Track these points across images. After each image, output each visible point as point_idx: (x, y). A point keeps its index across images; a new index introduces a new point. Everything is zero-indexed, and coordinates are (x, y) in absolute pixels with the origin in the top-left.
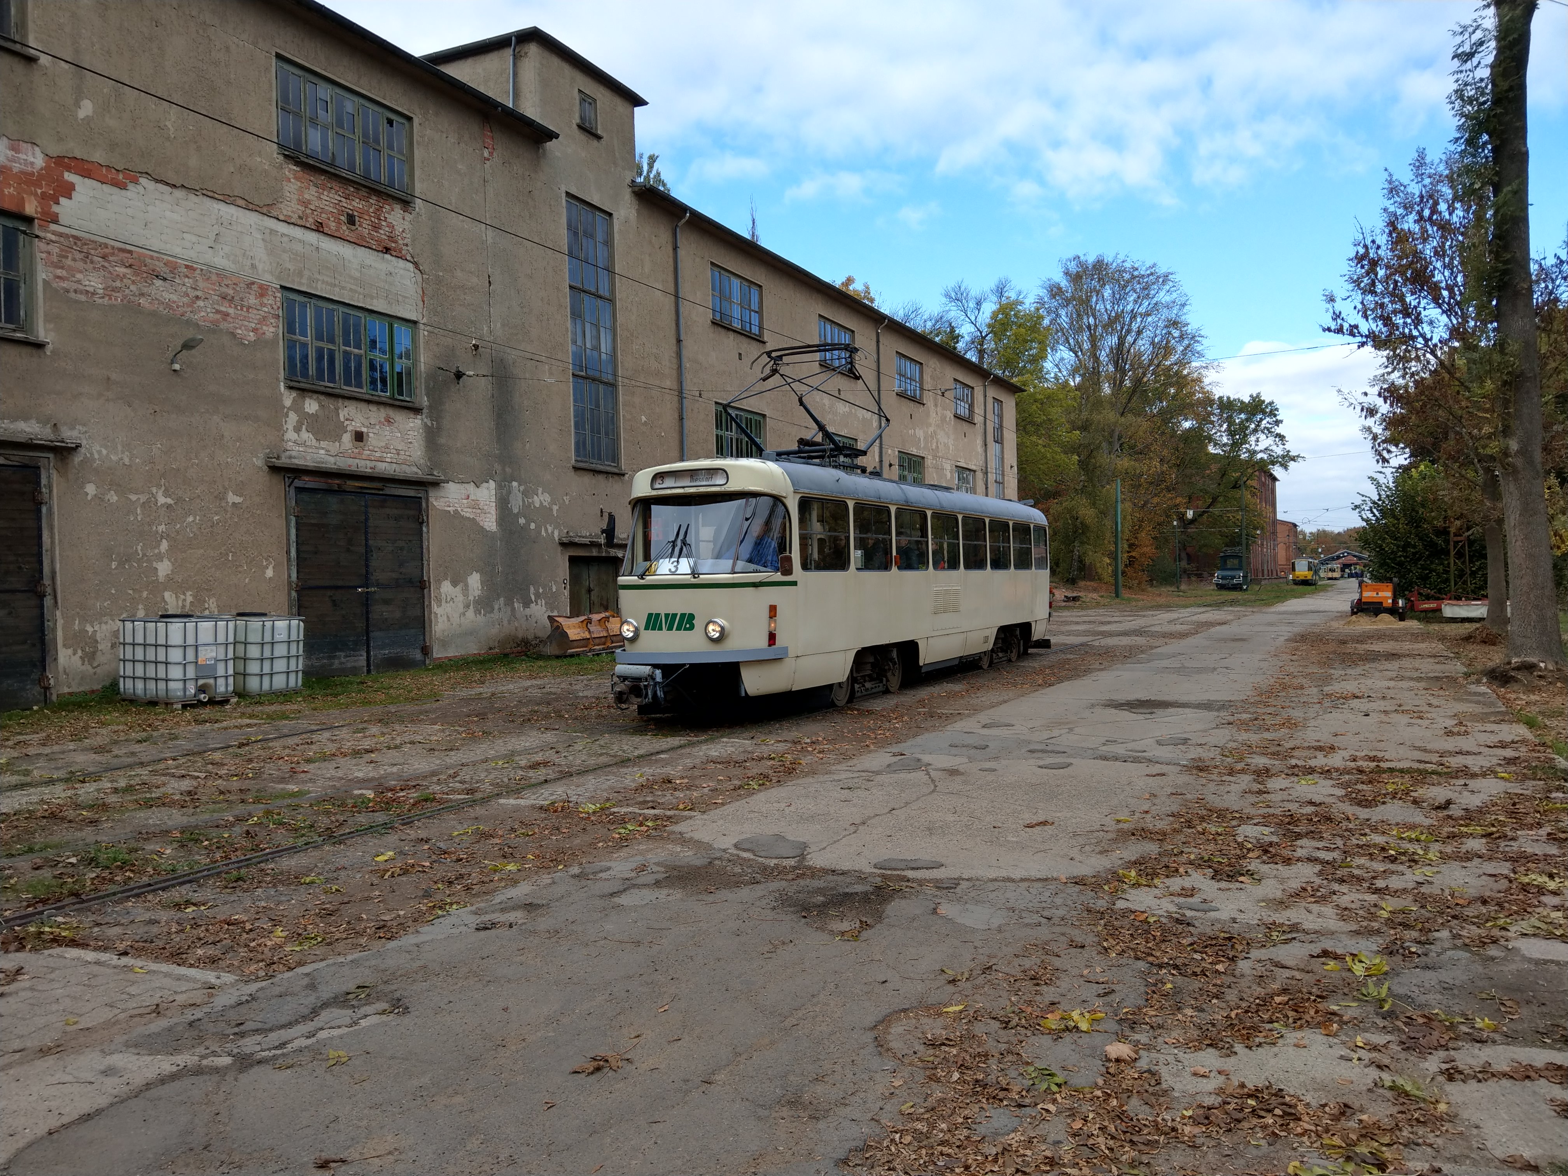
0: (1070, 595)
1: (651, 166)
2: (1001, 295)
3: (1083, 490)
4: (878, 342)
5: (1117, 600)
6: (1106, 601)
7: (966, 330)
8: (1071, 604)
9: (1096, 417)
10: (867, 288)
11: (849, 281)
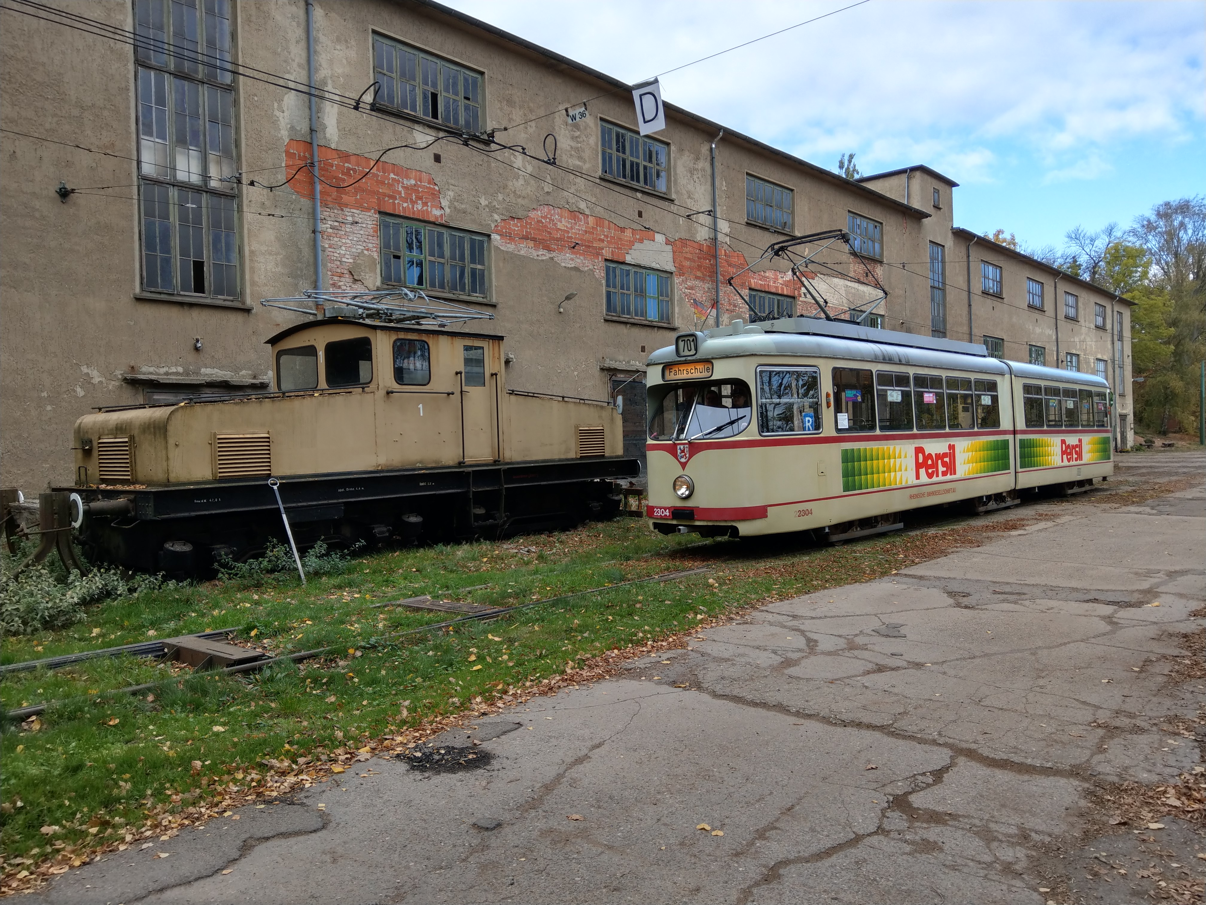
0: (1166, 443)
1: (850, 161)
2: (1110, 234)
3: (1172, 368)
4: (1055, 287)
5: (1202, 447)
6: (1195, 447)
7: (1083, 259)
8: (1168, 448)
9: (1184, 317)
10: (1013, 236)
11: (999, 232)
